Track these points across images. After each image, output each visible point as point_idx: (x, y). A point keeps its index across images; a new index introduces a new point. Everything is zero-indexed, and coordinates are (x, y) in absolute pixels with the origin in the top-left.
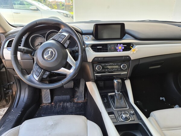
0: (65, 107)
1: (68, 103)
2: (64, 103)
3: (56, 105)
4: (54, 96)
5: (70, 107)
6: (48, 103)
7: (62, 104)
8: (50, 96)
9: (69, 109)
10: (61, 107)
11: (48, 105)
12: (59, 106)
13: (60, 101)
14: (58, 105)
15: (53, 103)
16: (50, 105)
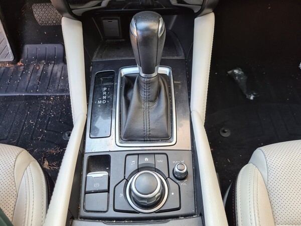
0: (49, 74)
1: (57, 64)
2: (47, 64)
3: (27, 67)
4: (24, 45)
5: (61, 77)
6: (9, 62)
7: (41, 67)
8: (8, 45)
9: (58, 81)
10: (39, 75)
11: (8, 68)
12: (35, 71)
13: (39, 59)
14: (31, 68)
15: (19, 64)
16: (12, 67)
